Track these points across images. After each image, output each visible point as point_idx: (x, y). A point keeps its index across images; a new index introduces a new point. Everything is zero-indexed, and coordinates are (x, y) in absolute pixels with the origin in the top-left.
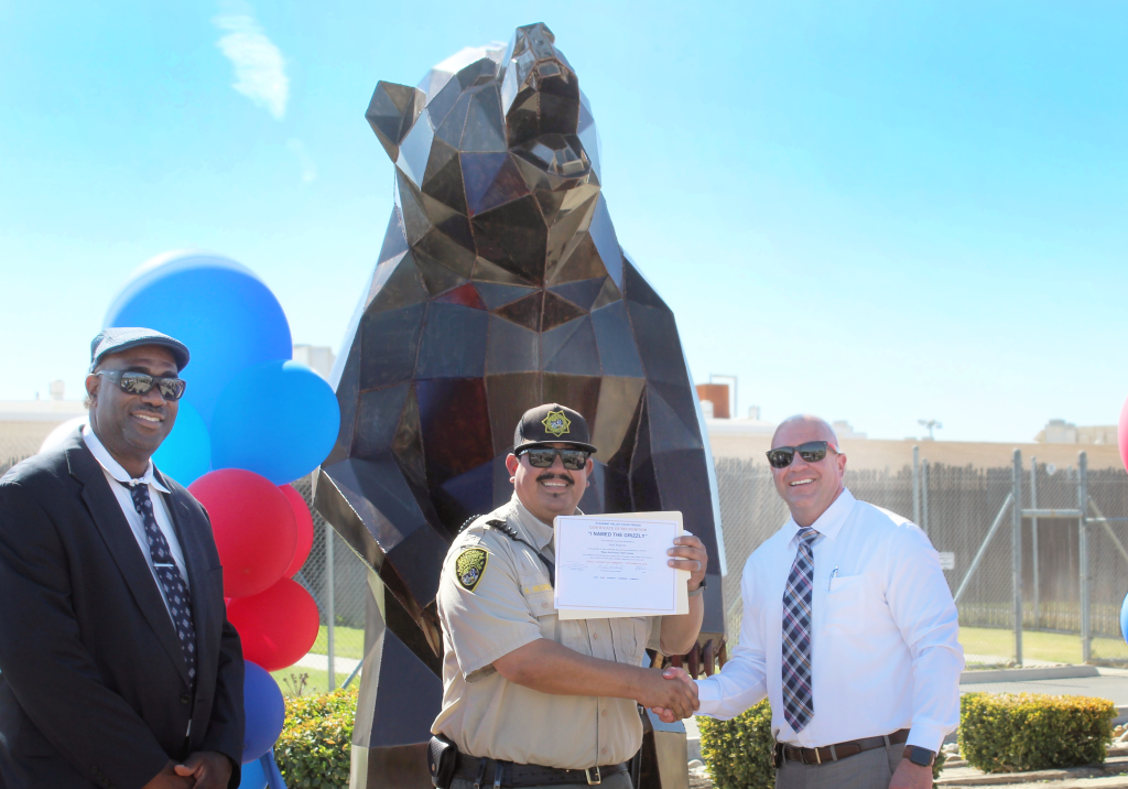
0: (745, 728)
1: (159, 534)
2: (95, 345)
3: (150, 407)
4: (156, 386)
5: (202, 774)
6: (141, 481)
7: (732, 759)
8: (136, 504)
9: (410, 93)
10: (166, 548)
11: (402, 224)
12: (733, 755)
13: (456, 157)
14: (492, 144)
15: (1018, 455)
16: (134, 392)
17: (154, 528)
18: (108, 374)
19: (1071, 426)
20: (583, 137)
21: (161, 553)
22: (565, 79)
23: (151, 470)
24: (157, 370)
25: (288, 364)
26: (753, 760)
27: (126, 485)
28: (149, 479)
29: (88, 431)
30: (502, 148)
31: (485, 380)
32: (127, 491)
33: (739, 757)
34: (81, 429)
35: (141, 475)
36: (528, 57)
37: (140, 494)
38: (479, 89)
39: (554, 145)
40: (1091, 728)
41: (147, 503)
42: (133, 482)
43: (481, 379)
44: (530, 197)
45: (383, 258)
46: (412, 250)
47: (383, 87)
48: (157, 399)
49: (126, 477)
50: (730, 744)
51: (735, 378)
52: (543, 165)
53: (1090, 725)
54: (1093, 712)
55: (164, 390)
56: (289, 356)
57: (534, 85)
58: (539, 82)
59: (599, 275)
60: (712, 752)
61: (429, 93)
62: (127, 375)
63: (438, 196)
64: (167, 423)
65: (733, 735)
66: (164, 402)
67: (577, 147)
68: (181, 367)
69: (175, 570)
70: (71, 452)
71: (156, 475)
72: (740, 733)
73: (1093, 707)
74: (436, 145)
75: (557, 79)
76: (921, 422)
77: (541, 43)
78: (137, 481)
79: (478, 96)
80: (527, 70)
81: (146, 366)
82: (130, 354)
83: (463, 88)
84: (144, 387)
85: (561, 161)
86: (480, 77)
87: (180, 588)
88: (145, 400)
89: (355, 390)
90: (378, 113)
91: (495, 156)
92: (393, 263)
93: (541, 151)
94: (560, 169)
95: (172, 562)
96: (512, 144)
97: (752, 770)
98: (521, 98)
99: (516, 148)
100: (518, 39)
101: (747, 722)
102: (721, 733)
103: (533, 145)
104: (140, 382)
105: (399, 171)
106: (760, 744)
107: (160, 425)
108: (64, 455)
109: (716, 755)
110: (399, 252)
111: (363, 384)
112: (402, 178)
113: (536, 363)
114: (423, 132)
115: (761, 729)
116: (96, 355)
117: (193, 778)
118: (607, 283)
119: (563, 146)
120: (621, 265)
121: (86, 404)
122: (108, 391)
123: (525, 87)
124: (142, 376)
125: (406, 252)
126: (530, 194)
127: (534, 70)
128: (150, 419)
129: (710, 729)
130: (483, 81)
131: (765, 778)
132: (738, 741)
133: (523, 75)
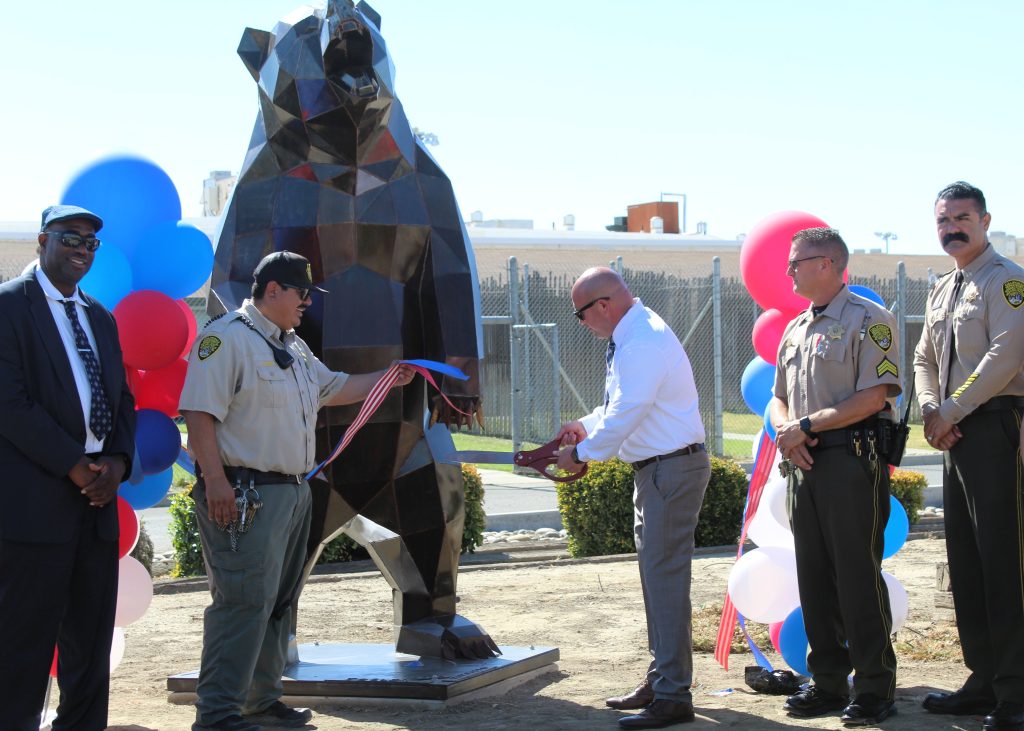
0: (589, 488)
1: (82, 331)
2: (45, 215)
3: (80, 255)
4: (83, 243)
5: (105, 470)
6: (71, 299)
7: (580, 513)
8: (67, 313)
9: (266, 36)
10: (86, 339)
11: (263, 123)
12: (581, 509)
13: (294, 81)
14: (317, 73)
15: (902, 267)
16: (70, 245)
17: (78, 328)
18: (53, 234)
19: (1011, 238)
20: (378, 68)
21: (82, 342)
22: (361, 32)
23: (77, 292)
24: (84, 233)
25: (180, 223)
26: (596, 512)
27: (61, 301)
28: (76, 298)
29: (39, 268)
30: (322, 76)
31: (318, 229)
32: (62, 305)
33: (586, 511)
34: (35, 268)
35: (71, 295)
36: (336, 18)
37: (70, 308)
38: (308, 36)
39: (355, 75)
40: (904, 496)
41: (74, 313)
42: (65, 300)
43: (315, 228)
44: (342, 108)
45: (252, 146)
46: (269, 140)
47: (249, 32)
48: (83, 250)
49: (61, 297)
50: (578, 500)
51: (684, 196)
52: (348, 88)
53: (903, 494)
54: (906, 483)
55: (88, 244)
56: (180, 218)
57: (340, 37)
58: (344, 34)
59: (396, 157)
60: (565, 507)
61: (278, 36)
62: (66, 235)
63: (284, 107)
64: (88, 265)
65: (581, 493)
66: (87, 252)
67: (372, 74)
68: (96, 231)
69: (92, 353)
70: (27, 282)
71: (81, 294)
72: (586, 492)
73: (905, 479)
74: (281, 71)
75: (356, 32)
76: (878, 234)
77: (345, 8)
78: (68, 299)
79: (307, 41)
80: (335, 27)
81: (76, 229)
82: (68, 223)
83: (298, 35)
84: (75, 242)
85: (358, 85)
86: (307, 28)
87: (94, 363)
88: (77, 250)
89: (232, 235)
90: (246, 50)
91: (318, 81)
92: (258, 150)
93: (348, 79)
94: (358, 90)
95: (89, 347)
96: (328, 74)
97: (595, 521)
98: (332, 44)
99: (331, 76)
100: (329, 6)
101: (591, 483)
102: (572, 492)
103: (342, 75)
104: (72, 239)
105: (260, 88)
106: (601, 500)
107: (84, 266)
108: (22, 284)
109: (568, 509)
110: (262, 142)
111: (237, 232)
112: (262, 94)
113: (352, 217)
114: (273, 64)
115: (601, 488)
116: (46, 222)
117: (99, 472)
118: (403, 162)
119: (361, 75)
120: (414, 149)
121: (38, 251)
122: (52, 244)
123: (334, 37)
124: (73, 236)
125: (265, 144)
126: (342, 105)
127: (340, 27)
128: (79, 262)
129: (564, 489)
130: (311, 30)
131: (605, 527)
132: (584, 498)
133: (333, 30)
